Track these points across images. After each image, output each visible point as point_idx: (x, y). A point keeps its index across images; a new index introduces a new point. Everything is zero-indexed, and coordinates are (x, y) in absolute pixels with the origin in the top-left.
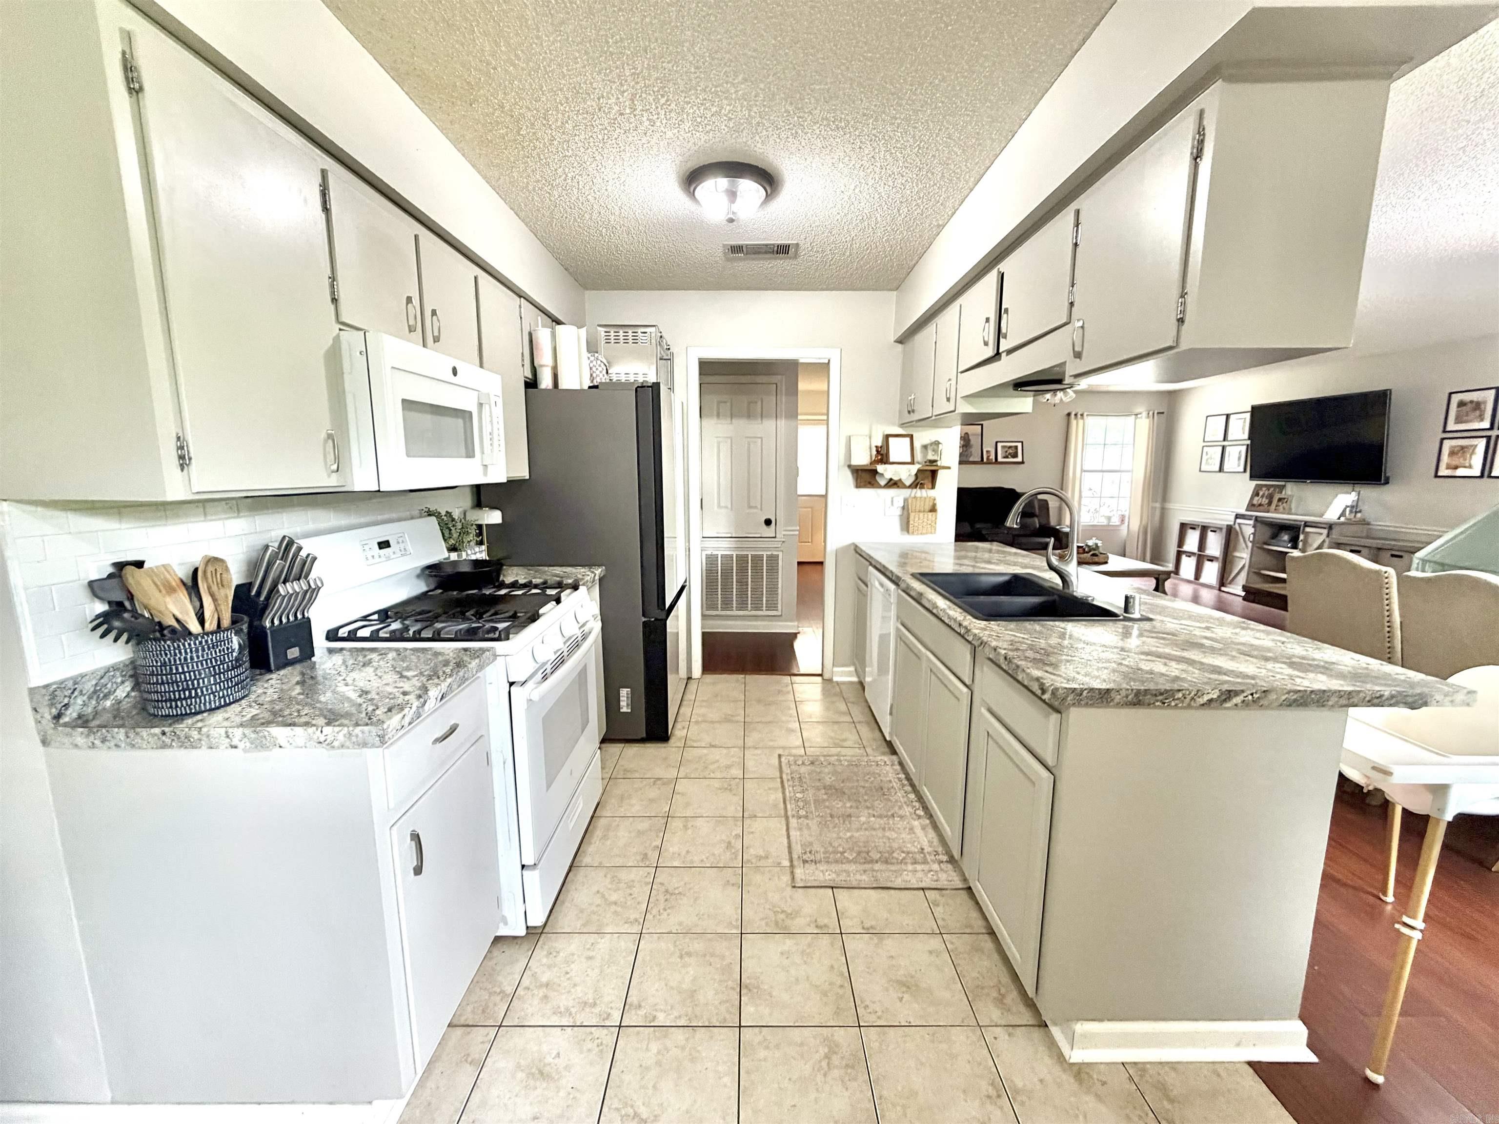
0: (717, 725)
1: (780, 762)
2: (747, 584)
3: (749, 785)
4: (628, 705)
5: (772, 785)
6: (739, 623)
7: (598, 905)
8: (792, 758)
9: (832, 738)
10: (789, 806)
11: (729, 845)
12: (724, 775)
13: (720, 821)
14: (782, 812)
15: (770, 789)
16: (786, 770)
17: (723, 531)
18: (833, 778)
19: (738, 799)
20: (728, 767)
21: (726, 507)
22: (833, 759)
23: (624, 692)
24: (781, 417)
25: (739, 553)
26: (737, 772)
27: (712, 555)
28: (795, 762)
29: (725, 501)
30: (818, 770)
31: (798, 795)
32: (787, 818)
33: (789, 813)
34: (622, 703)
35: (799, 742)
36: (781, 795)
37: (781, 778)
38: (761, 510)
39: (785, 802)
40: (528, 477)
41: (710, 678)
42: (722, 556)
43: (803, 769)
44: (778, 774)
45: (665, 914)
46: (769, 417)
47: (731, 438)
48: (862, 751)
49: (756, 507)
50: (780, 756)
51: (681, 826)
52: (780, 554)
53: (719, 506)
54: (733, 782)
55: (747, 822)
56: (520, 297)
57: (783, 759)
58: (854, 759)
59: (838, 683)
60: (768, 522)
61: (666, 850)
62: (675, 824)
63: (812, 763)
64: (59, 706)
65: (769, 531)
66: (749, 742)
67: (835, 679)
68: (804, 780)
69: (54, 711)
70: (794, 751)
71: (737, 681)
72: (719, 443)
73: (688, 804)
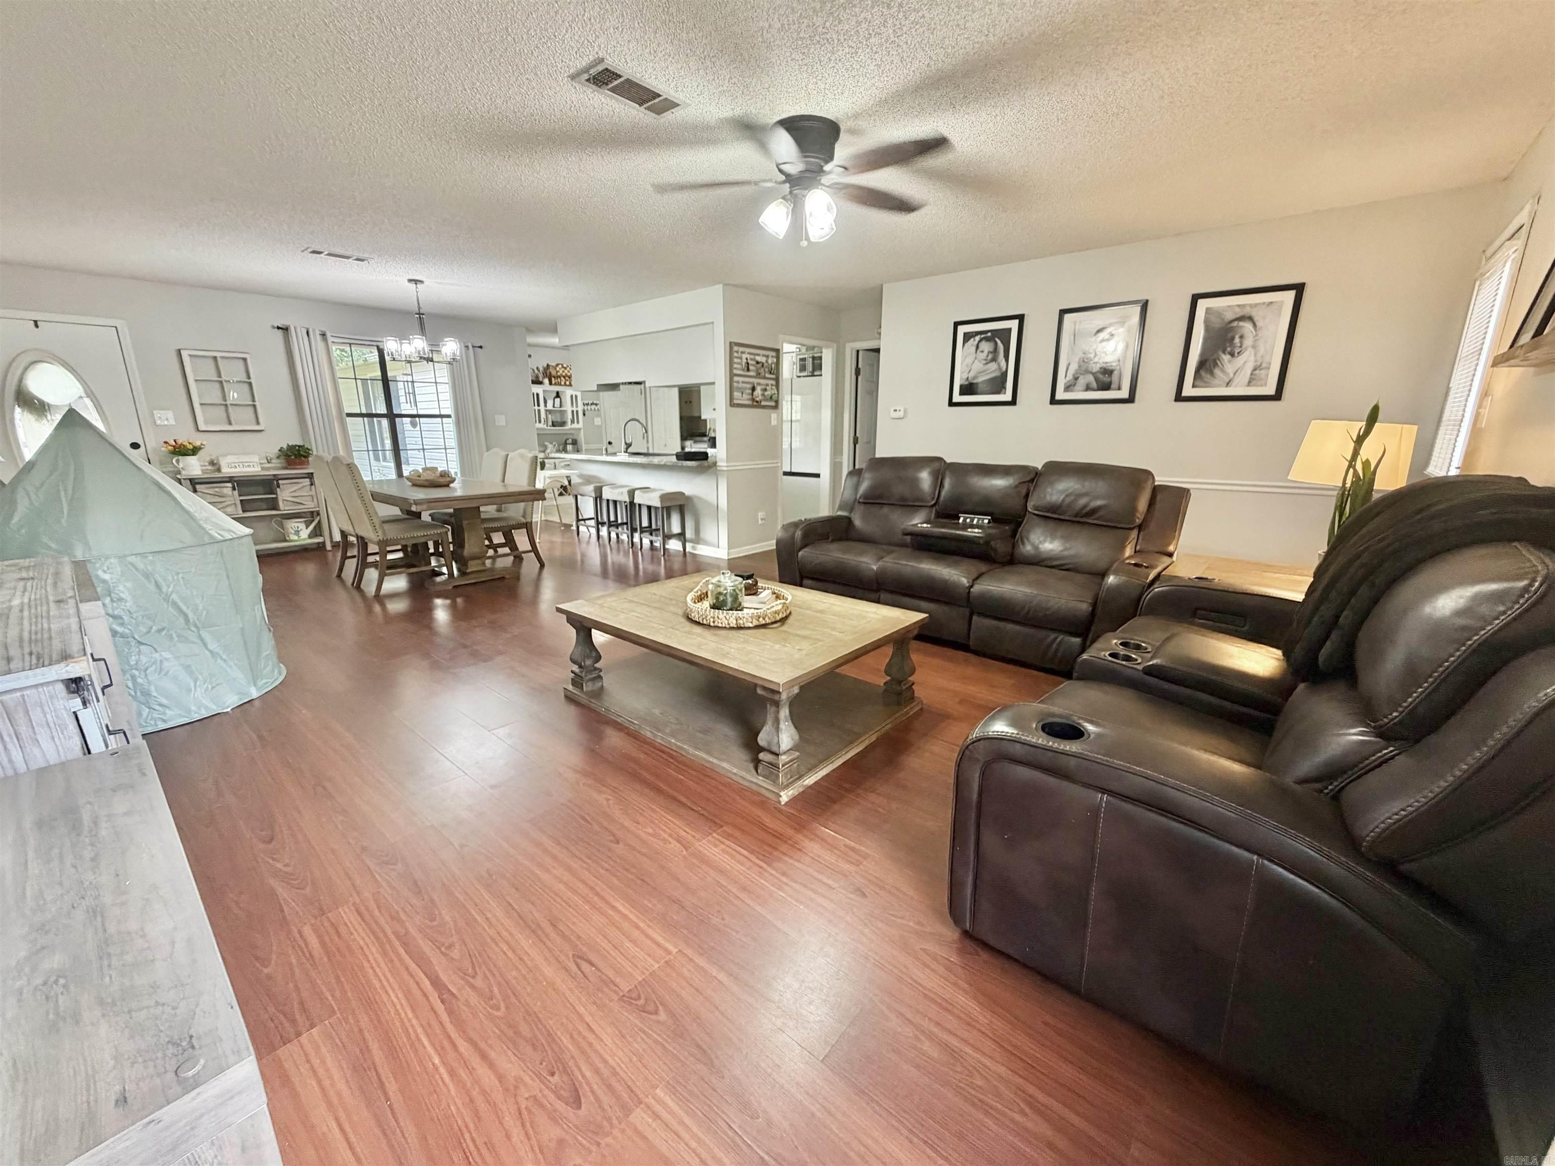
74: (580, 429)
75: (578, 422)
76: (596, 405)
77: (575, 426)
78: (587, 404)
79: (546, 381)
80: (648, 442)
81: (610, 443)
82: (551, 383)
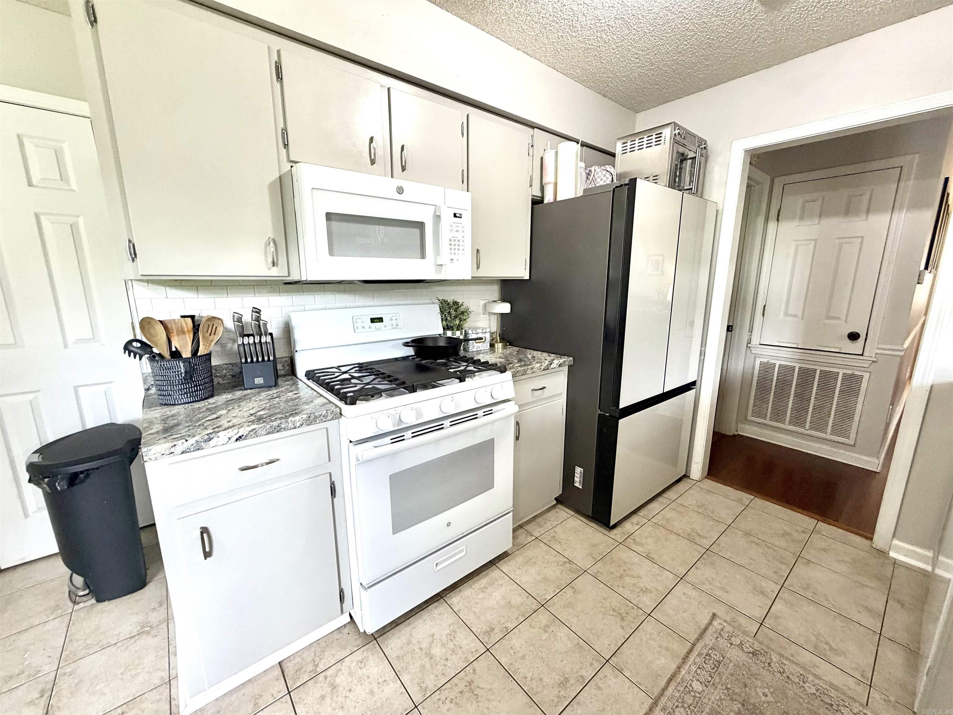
0: (673, 537)
1: (710, 624)
2: (809, 400)
3: (649, 627)
4: (580, 482)
5: (675, 646)
6: (790, 438)
7: (421, 649)
8: (729, 628)
9: (818, 636)
10: (670, 689)
11: (564, 683)
12: (631, 597)
13: (581, 647)
14: (657, 691)
15: (667, 649)
16: (709, 639)
17: (787, 339)
18: (770, 698)
19: (620, 634)
20: (645, 591)
21: (795, 316)
22: (791, 668)
23: (579, 470)
24: (901, 208)
25: (804, 366)
26: (647, 602)
27: (767, 363)
28: (730, 637)
29: (796, 308)
30: (754, 669)
31: (697, 686)
32: (655, 703)
33: (664, 700)
34: (576, 478)
35: (759, 613)
36: (674, 667)
37: (694, 645)
38: (846, 321)
39: (670, 680)
40: (527, 277)
41: (710, 484)
42: (780, 365)
43: (734, 654)
44: (693, 637)
45: (448, 705)
46: (879, 210)
47: (816, 240)
48: (861, 692)
49: (839, 318)
50: (714, 616)
51: (544, 622)
52: (866, 376)
53: (786, 314)
54: (635, 612)
55: (607, 670)
56: (533, 128)
57: (715, 623)
58: (833, 693)
59: (895, 563)
60: (853, 337)
61: (511, 639)
62: (542, 618)
63: (754, 654)
64: (149, 385)
65: (856, 347)
66: (693, 576)
67: (892, 554)
68: (721, 669)
69: (146, 387)
70: (743, 621)
71: (740, 501)
72: (797, 246)
73: (570, 605)
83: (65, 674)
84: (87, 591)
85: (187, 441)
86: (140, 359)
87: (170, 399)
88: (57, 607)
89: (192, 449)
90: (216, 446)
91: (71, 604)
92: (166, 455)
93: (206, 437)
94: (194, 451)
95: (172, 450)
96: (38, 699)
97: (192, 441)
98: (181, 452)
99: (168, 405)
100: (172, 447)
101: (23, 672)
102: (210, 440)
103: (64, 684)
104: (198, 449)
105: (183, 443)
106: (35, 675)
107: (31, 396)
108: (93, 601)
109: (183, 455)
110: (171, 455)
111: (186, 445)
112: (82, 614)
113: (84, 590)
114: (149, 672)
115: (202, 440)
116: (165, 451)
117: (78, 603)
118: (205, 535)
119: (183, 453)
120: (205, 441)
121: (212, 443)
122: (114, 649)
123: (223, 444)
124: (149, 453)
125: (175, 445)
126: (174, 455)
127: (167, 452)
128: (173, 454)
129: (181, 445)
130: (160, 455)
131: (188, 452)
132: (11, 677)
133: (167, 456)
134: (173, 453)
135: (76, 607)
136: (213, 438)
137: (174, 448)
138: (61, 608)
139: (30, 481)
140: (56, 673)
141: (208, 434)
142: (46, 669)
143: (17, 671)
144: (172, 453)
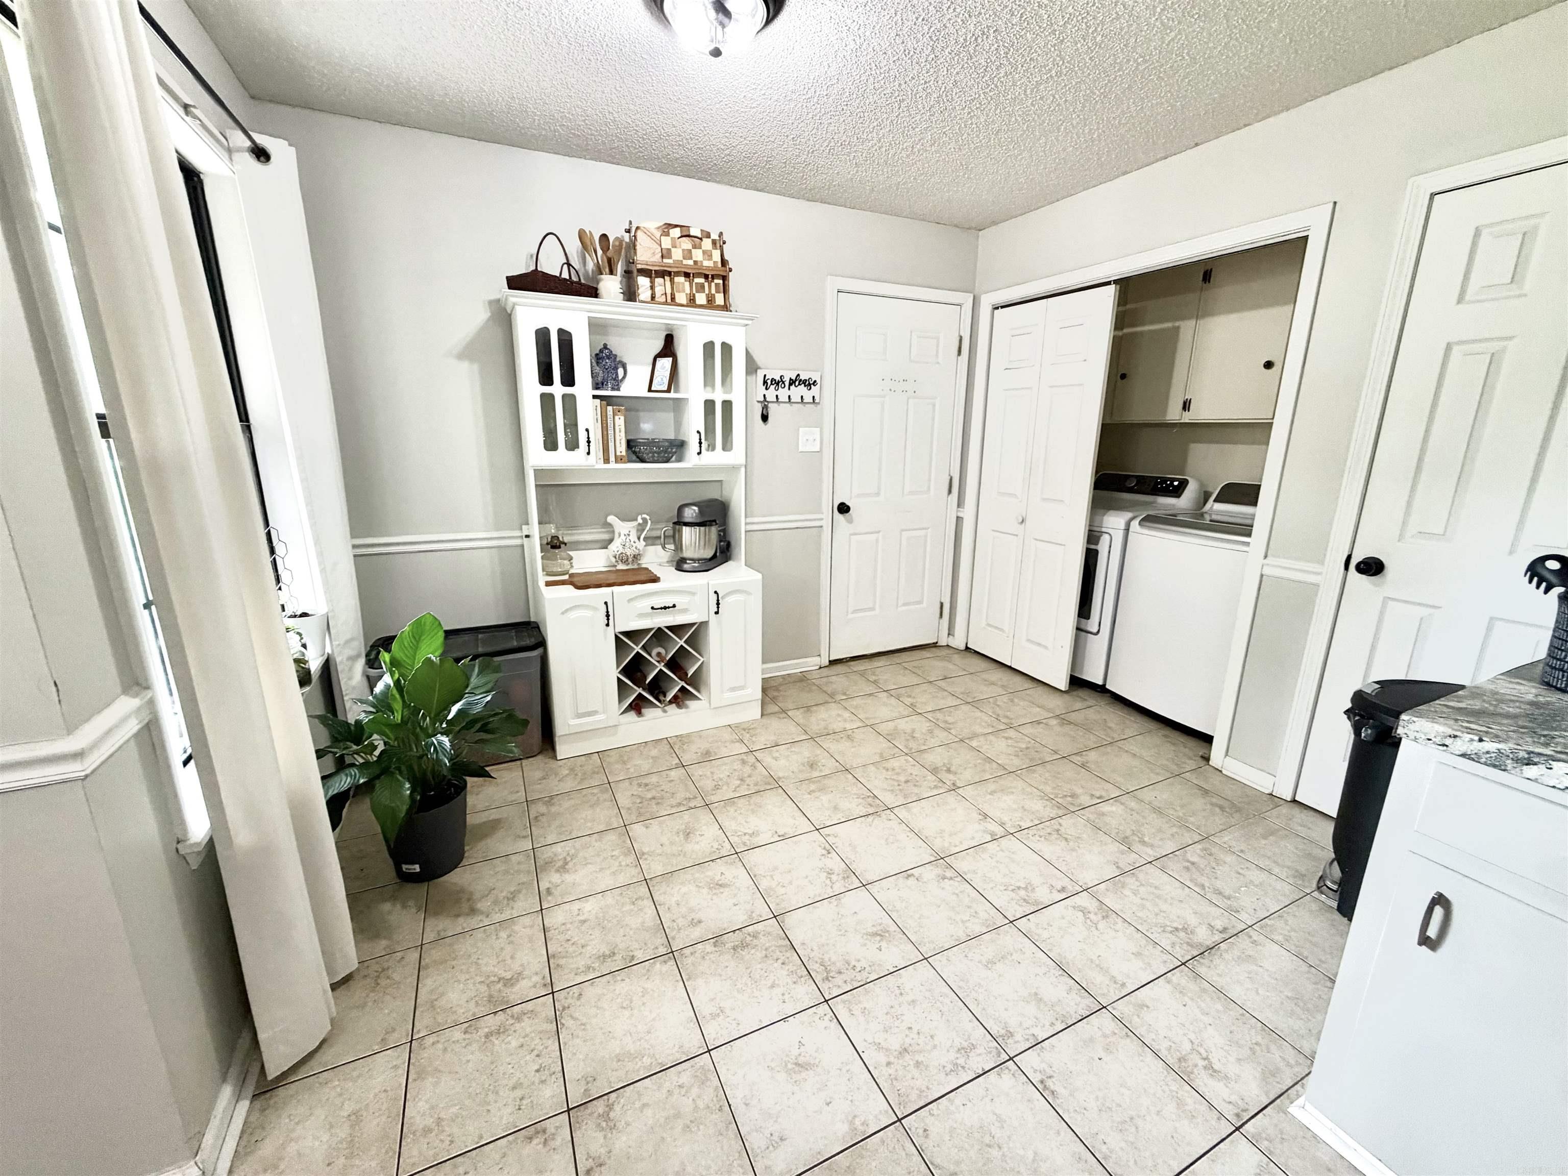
74: (735, 468)
75: (727, 445)
76: (809, 384)
77: (716, 458)
78: (778, 383)
79: (611, 285)
80: (960, 504)
81: (843, 509)
82: (630, 294)
83: (1250, 937)
84: (1335, 887)
85: (1481, 740)
86: (1546, 592)
87: (1560, 677)
88: (1302, 876)
89: (1483, 760)
90: (1536, 780)
91: (1314, 885)
92: (1434, 743)
93: (1522, 754)
94: (1485, 764)
95: (1448, 741)
96: (1217, 930)
97: (1490, 746)
98: (1460, 753)
99: (1552, 686)
100: (1450, 736)
101: (1229, 899)
102: (1527, 764)
103: (1243, 942)
104: (1495, 766)
105: (1472, 740)
106: (1233, 911)
107: (1425, 611)
108: (1335, 904)
109: (1461, 758)
110: (1441, 748)
111: (1476, 747)
112: (1314, 906)
113: (1334, 882)
114: (1310, 1030)
115: (1511, 756)
116: (1435, 737)
117: (1322, 893)
118: (1438, 911)
119: (1463, 755)
120: (1517, 760)
121: (1531, 771)
122: (1305, 968)
123: (1554, 787)
124: (1410, 725)
125: (1455, 737)
126: (1444, 751)
127: (1438, 740)
128: (1445, 748)
129: (1465, 743)
130: (1423, 737)
131: (1474, 760)
132: (1220, 893)
133: (1433, 746)
134: (1447, 746)
135: (1316, 894)
136: (1535, 764)
137: (1452, 740)
138: (1303, 881)
139: (1347, 712)
140: (1244, 928)
141: (1529, 753)
142: (1243, 916)
143: (1227, 894)
144: (1444, 745)
